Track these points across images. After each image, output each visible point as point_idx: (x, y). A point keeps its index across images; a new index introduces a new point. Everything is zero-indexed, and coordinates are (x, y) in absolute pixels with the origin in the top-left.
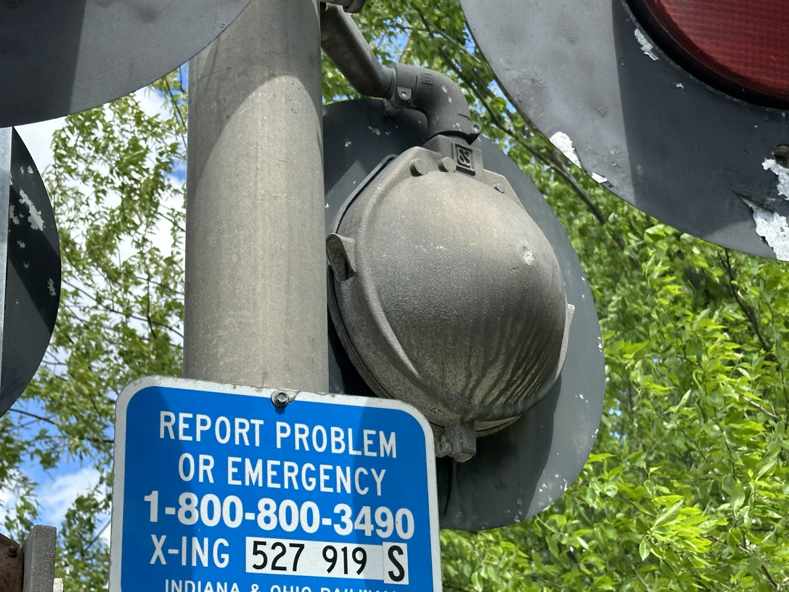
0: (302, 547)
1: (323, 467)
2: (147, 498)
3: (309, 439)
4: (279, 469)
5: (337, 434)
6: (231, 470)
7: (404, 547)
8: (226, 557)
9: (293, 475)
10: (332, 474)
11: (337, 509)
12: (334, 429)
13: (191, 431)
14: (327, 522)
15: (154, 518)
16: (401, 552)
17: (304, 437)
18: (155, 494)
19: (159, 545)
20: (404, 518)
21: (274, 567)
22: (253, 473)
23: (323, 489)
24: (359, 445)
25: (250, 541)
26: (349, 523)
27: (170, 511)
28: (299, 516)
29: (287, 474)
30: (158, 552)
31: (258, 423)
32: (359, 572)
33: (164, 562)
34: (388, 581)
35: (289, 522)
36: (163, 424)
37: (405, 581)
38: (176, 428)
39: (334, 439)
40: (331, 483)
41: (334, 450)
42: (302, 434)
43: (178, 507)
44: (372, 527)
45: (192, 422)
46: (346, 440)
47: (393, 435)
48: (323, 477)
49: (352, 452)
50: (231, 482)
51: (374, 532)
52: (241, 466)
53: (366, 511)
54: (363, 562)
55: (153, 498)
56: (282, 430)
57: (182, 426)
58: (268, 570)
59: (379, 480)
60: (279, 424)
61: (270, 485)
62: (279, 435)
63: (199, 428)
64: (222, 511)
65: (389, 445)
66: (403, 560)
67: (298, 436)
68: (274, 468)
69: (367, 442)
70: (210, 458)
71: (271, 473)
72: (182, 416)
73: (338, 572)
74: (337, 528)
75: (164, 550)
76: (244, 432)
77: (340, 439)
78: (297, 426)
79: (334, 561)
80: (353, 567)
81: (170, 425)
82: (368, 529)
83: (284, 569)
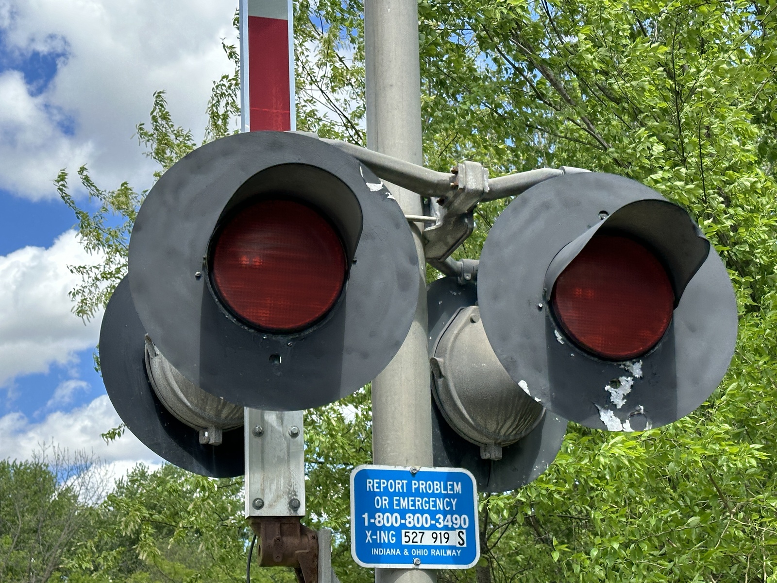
0: (423, 533)
1: (431, 499)
2: (363, 516)
3: (426, 487)
4: (414, 501)
5: (437, 485)
6: (395, 502)
7: (464, 531)
8: (394, 538)
9: (419, 503)
10: (435, 502)
11: (437, 517)
12: (435, 483)
13: (379, 487)
14: (433, 522)
15: (366, 524)
16: (463, 533)
17: (423, 487)
18: (366, 514)
19: (369, 535)
20: (464, 519)
21: (413, 542)
22: (404, 503)
23: (431, 508)
24: (446, 489)
25: (403, 532)
26: (442, 522)
27: (372, 521)
28: (422, 520)
29: (417, 503)
30: (369, 538)
31: (405, 482)
32: (446, 542)
33: (371, 542)
34: (458, 545)
35: (418, 523)
36: (368, 485)
37: (465, 545)
38: (373, 486)
39: (435, 487)
40: (435, 506)
41: (436, 492)
42: (422, 485)
43: (375, 519)
44: (451, 524)
45: (379, 483)
46: (440, 487)
47: (460, 483)
48: (432, 503)
49: (443, 492)
50: (395, 507)
51: (452, 525)
52: (399, 501)
53: (449, 517)
54: (448, 538)
55: (366, 516)
56: (415, 484)
57: (376, 485)
58: (410, 543)
59: (454, 503)
60: (413, 482)
61: (411, 508)
62: (414, 487)
63: (382, 486)
64: (392, 520)
65: (458, 488)
66: (464, 537)
67: (421, 486)
68: (412, 501)
69: (449, 487)
70: (387, 498)
71: (411, 503)
72: (375, 481)
73: (438, 543)
74: (437, 524)
75: (371, 536)
76: (400, 486)
77: (438, 487)
78: (421, 482)
79: (436, 538)
80: (444, 540)
81: (371, 485)
82: (450, 524)
83: (417, 542)
